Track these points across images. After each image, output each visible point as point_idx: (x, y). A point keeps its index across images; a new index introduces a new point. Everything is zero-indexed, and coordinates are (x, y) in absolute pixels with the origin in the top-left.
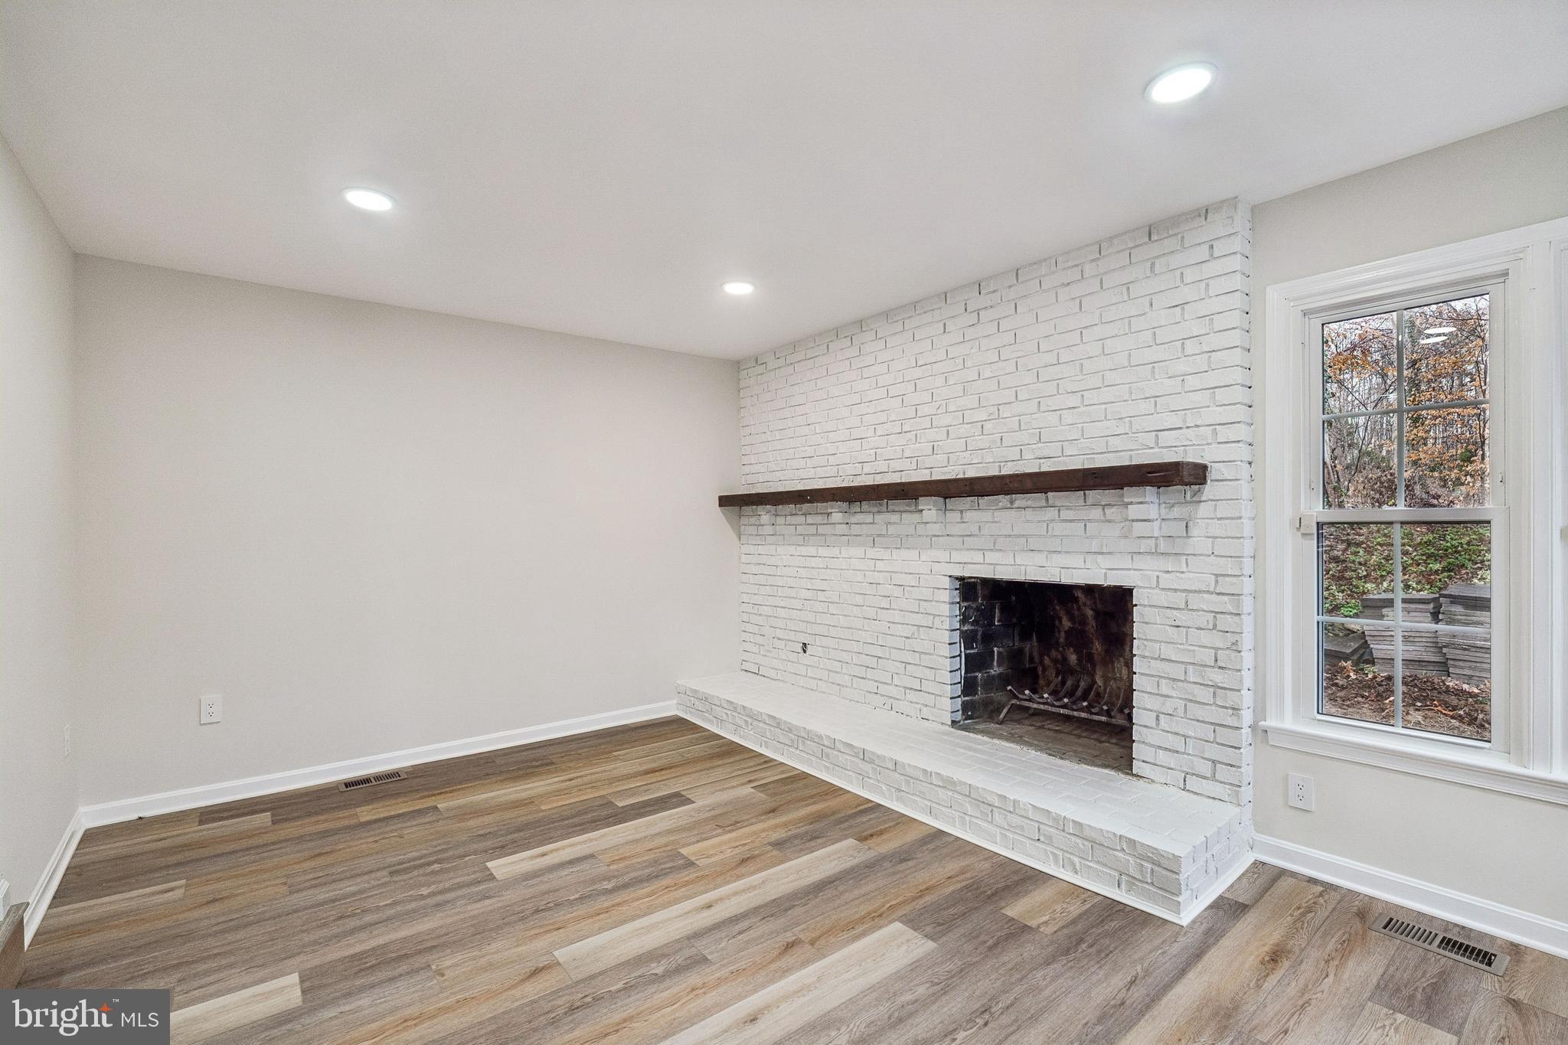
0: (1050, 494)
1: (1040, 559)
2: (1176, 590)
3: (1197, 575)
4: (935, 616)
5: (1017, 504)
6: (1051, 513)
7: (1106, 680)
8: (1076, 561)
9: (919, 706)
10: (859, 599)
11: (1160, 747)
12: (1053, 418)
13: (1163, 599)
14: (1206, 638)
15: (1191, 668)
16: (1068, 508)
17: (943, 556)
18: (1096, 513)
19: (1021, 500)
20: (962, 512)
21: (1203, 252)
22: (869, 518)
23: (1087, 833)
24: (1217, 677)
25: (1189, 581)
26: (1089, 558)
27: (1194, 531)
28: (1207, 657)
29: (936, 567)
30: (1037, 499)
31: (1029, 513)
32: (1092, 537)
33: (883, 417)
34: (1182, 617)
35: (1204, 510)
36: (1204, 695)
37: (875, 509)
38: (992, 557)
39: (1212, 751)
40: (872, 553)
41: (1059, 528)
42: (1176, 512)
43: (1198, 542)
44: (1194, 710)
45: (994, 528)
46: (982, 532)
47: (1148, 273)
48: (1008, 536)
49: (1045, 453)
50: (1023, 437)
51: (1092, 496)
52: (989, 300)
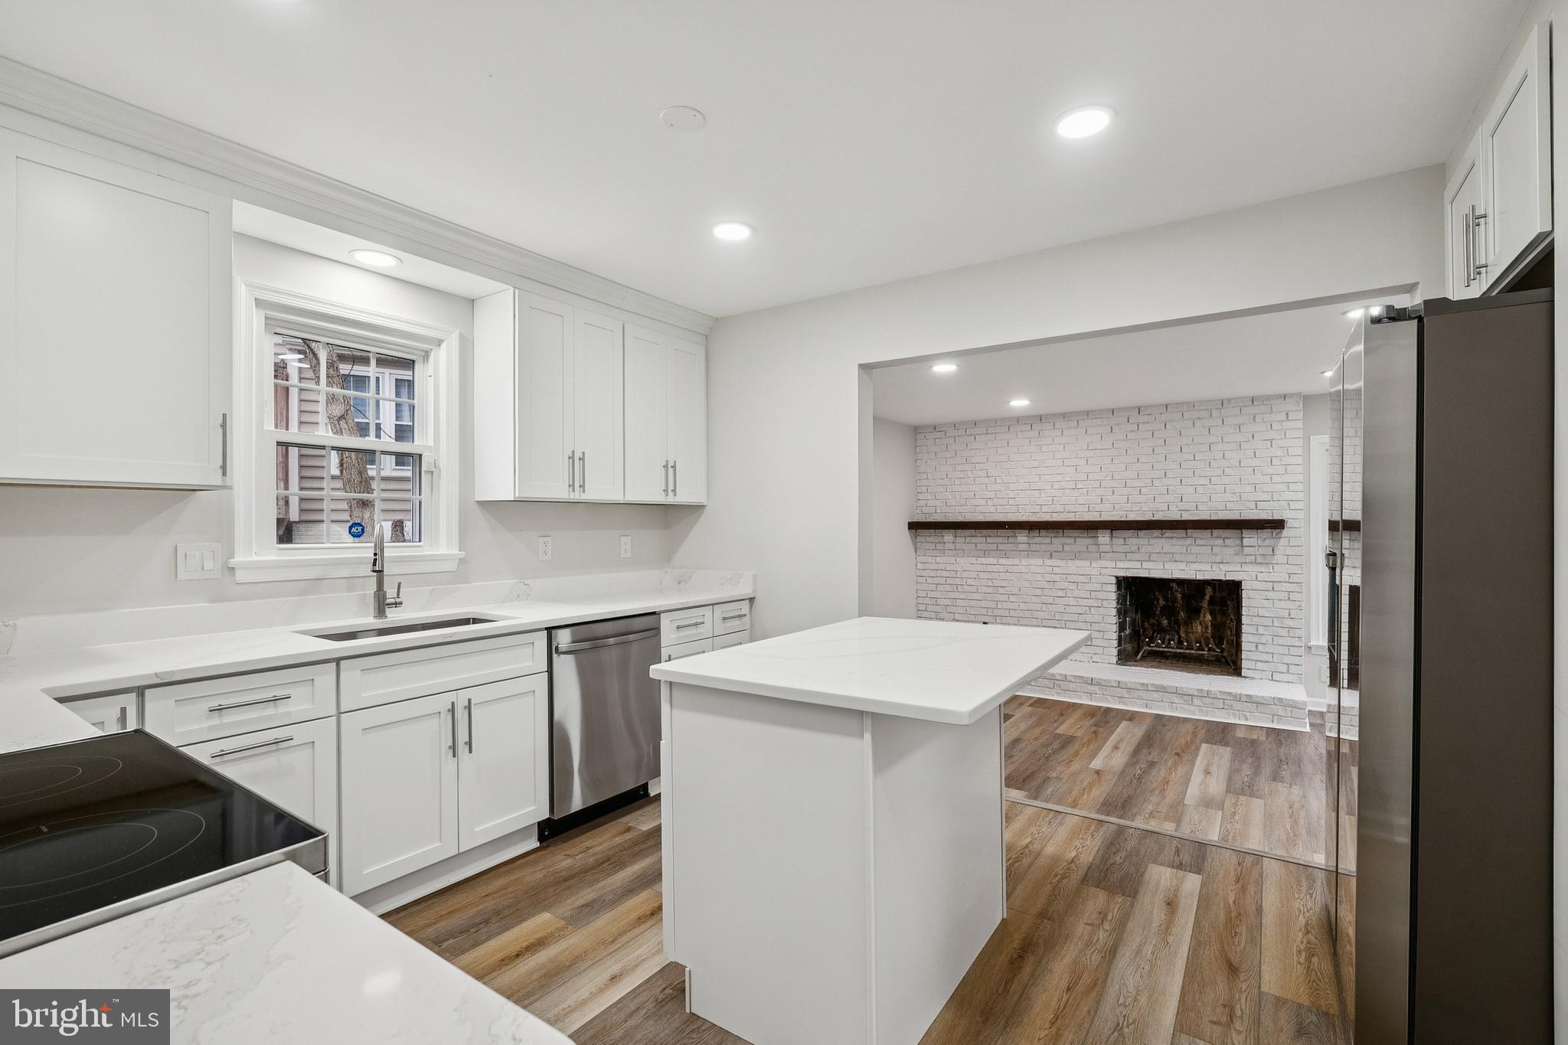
0: (1189, 531)
1: (1182, 566)
2: (1266, 581)
3: (1280, 573)
4: (1103, 600)
5: (1166, 535)
6: (1189, 541)
7: (1187, 633)
8: (1207, 567)
9: (1090, 655)
10: (1038, 592)
11: (1258, 661)
12: (1191, 490)
13: (1259, 585)
14: (1283, 604)
15: (1275, 620)
16: (1201, 539)
17: (1113, 564)
18: (1220, 542)
19: (1168, 533)
20: (1125, 538)
21: (1283, 416)
22: (1047, 540)
23: (1255, 699)
24: (1291, 623)
25: (1274, 577)
26: (1215, 566)
27: (1277, 552)
28: (1285, 613)
29: (1104, 571)
30: (1182, 533)
31: (1174, 541)
32: (1217, 554)
33: (1059, 478)
34: (1270, 595)
35: (1282, 542)
36: (1284, 632)
37: (1053, 535)
38: (1146, 565)
39: (1287, 659)
40: (1048, 562)
41: (1195, 549)
42: (1267, 542)
43: (1280, 557)
44: (1277, 640)
45: (1149, 549)
46: (1140, 550)
47: (1252, 421)
48: (1159, 553)
49: (1186, 508)
50: (1170, 498)
51: (1216, 532)
52: (1146, 418)
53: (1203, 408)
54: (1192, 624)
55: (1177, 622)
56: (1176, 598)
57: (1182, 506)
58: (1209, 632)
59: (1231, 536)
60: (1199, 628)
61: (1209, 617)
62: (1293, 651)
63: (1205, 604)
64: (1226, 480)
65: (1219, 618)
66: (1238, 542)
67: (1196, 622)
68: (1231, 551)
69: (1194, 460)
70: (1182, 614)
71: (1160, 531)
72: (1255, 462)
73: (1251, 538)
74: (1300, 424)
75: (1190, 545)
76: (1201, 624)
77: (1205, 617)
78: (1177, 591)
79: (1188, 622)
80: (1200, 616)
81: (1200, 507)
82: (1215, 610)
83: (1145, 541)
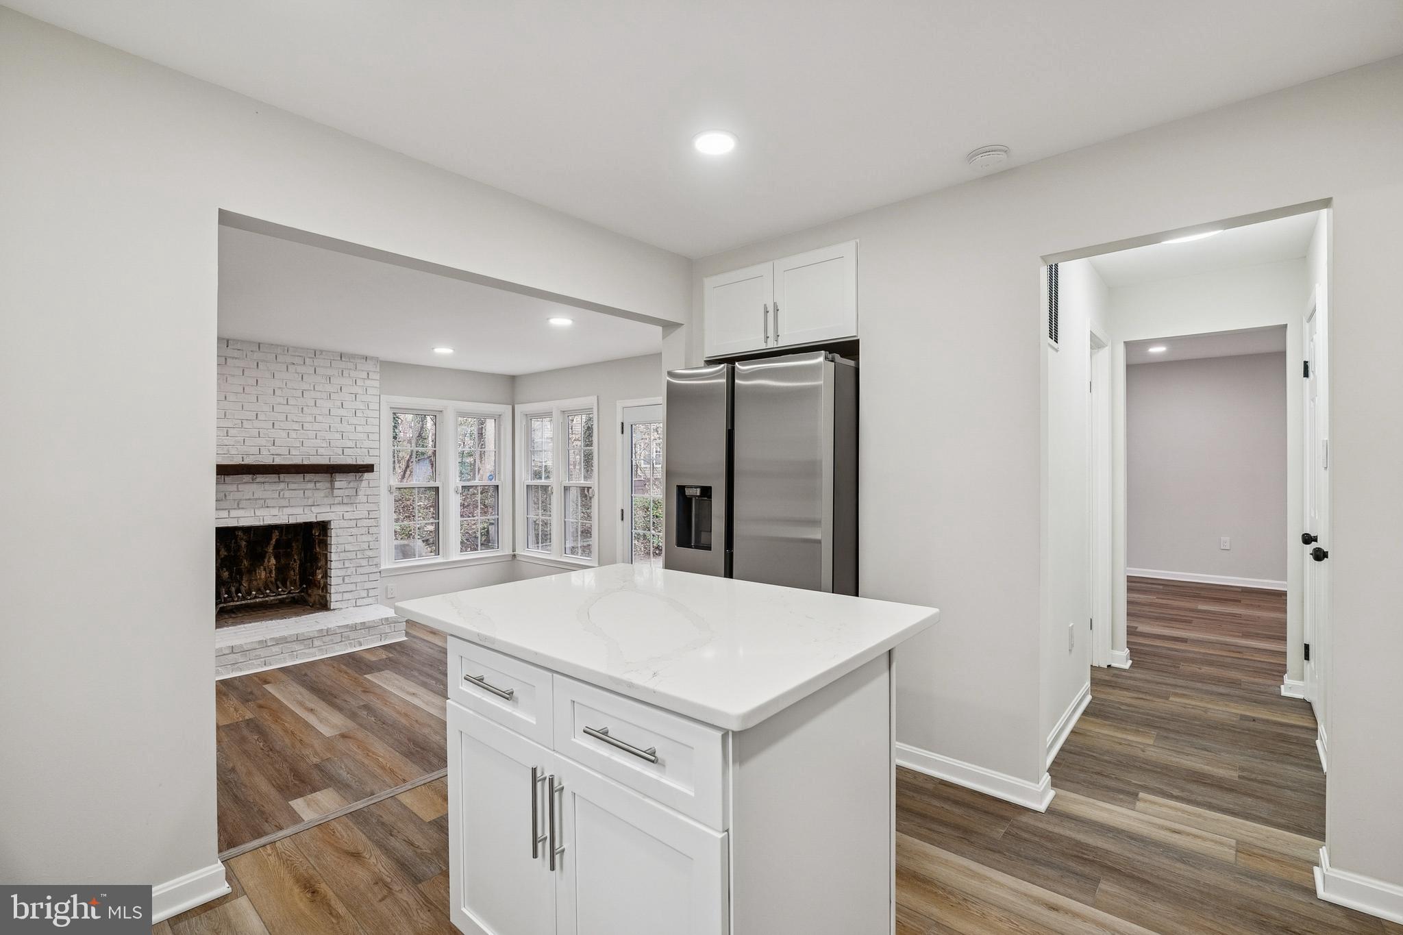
0: (282, 476)
1: (275, 511)
2: (351, 520)
3: (361, 512)
5: (258, 480)
6: (282, 486)
8: (299, 510)
11: (344, 592)
12: (284, 434)
13: (345, 524)
14: (365, 538)
15: (358, 552)
16: (293, 483)
18: (311, 485)
19: (260, 478)
21: (364, 375)
24: (370, 553)
25: (357, 515)
26: (307, 509)
27: (360, 493)
28: (365, 546)
30: (274, 477)
31: (267, 486)
32: (308, 498)
34: (354, 531)
35: (364, 484)
36: (364, 562)
38: (234, 513)
39: (368, 585)
41: (287, 494)
42: (352, 485)
43: (362, 498)
44: (360, 570)
45: (238, 496)
46: (227, 498)
47: (340, 375)
48: (249, 499)
49: (277, 452)
50: (262, 441)
51: (308, 477)
52: (236, 354)
53: (297, 354)
54: (255, 571)
55: (240, 572)
56: (240, 546)
57: (274, 450)
58: (273, 575)
59: (322, 481)
60: (263, 574)
61: (273, 561)
62: (372, 577)
63: (270, 549)
64: (316, 426)
65: (283, 561)
66: (328, 485)
67: (259, 568)
68: (322, 494)
69: (287, 404)
70: (246, 563)
71: (251, 476)
72: (342, 412)
73: (341, 482)
74: (377, 384)
75: (282, 490)
76: (265, 570)
77: (269, 562)
78: (242, 539)
79: (251, 571)
80: (264, 562)
81: (293, 452)
82: (279, 553)
83: (234, 488)
